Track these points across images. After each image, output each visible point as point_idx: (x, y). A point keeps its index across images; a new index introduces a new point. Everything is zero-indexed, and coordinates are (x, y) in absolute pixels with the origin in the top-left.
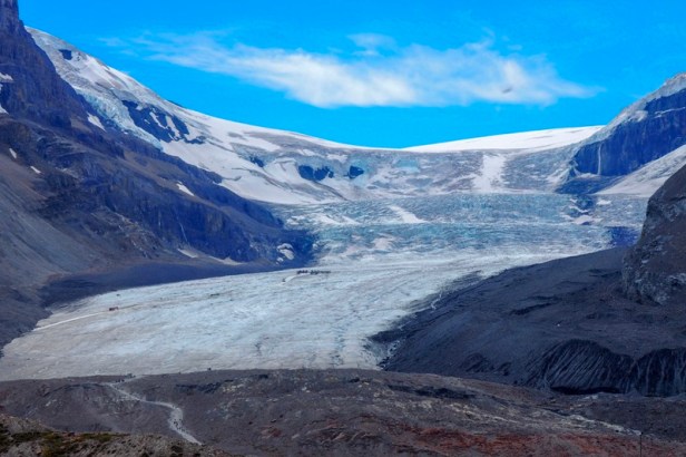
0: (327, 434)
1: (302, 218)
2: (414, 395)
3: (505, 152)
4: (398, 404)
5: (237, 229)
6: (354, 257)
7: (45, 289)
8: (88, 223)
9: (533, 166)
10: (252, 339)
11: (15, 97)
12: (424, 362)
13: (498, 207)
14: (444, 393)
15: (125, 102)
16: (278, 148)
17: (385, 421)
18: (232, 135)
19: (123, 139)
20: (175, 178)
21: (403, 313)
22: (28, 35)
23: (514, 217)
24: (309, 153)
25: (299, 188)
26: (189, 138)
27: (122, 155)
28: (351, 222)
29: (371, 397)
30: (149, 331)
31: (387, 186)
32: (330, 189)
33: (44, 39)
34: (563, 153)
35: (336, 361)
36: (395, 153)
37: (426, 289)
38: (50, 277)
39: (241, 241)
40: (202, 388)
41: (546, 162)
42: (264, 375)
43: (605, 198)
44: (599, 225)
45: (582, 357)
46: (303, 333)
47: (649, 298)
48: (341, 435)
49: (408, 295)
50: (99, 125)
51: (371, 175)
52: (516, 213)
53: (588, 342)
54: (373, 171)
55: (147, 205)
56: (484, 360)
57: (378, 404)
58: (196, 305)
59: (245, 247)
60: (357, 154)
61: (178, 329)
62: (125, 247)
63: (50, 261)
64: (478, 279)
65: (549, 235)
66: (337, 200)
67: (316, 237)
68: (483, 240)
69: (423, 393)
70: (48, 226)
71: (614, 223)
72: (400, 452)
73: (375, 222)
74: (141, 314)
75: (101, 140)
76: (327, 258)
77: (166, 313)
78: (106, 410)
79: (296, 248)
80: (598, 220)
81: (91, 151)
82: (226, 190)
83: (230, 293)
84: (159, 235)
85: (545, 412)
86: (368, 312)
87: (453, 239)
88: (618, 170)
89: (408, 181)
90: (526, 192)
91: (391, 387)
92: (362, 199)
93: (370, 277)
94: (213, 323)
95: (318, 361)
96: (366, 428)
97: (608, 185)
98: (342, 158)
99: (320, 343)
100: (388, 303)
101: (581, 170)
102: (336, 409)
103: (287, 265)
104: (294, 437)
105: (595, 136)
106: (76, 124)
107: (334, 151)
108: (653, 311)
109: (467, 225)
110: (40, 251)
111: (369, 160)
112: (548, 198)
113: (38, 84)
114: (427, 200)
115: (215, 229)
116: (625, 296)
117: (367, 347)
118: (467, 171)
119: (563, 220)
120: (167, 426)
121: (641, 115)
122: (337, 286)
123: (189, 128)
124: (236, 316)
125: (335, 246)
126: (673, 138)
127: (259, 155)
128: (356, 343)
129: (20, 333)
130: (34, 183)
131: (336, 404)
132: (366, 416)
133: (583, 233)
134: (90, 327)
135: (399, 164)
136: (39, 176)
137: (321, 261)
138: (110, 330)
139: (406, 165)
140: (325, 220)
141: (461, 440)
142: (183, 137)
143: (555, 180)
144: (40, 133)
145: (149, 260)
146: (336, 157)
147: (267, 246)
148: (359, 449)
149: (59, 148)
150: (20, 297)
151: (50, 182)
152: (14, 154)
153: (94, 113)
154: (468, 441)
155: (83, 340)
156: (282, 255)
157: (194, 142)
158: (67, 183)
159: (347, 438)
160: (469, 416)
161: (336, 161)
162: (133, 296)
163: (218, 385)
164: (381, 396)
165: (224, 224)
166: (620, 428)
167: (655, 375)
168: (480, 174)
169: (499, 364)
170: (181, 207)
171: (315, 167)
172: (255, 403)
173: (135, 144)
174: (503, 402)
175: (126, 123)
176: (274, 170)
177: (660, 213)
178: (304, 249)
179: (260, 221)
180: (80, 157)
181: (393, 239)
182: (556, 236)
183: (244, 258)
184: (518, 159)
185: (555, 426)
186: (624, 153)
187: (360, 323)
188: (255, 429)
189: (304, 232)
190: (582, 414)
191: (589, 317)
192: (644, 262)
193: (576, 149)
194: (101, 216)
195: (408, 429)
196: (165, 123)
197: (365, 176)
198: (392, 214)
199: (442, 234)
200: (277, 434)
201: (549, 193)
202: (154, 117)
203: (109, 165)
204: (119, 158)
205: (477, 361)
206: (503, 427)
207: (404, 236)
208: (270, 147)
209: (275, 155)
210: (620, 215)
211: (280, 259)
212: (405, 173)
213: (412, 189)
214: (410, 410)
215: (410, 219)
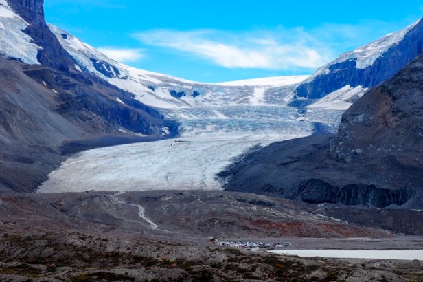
0: (211, 221)
1: (172, 115)
2: (248, 204)
3: (264, 86)
4: (242, 208)
5: (144, 120)
6: (197, 134)
7: (62, 147)
8: (79, 116)
9: (277, 93)
10: (163, 174)
11: (44, 57)
12: (244, 187)
13: (262, 112)
14: (260, 203)
15: (91, 59)
16: (161, 82)
17: (237, 216)
18: (140, 75)
19: (90, 77)
20: (116, 95)
21: (229, 163)
22: (47, 27)
23: (269, 117)
24: (175, 85)
25: (170, 101)
26: (120, 76)
27: (91, 84)
28: (195, 117)
29: (229, 204)
30: (114, 169)
31: (210, 101)
32: (184, 101)
33: (54, 28)
34: (291, 88)
35: (203, 185)
36: (214, 86)
37: (238, 152)
38: (64, 141)
39: (146, 125)
40: (152, 199)
41: (283, 91)
42: (180, 193)
43: (310, 109)
44: (308, 121)
45: (316, 187)
46: (186, 171)
47: (343, 159)
48: (217, 222)
49: (230, 154)
50: (80, 70)
51: (203, 95)
52: (270, 115)
53: (319, 180)
54: (204, 93)
55: (103, 108)
56: (271, 187)
57: (233, 208)
58: (133, 156)
59: (147, 128)
60: (197, 86)
61: (128, 168)
62: (95, 127)
63: (62, 134)
64: (260, 147)
65: (285, 126)
66: (187, 107)
67: (179, 124)
68: (256, 127)
69: (251, 203)
70: (61, 118)
71: (315, 121)
72: (244, 229)
73: (206, 118)
74: (109, 160)
75: (82, 77)
76: (185, 134)
77: (121, 160)
78: (110, 207)
79: (170, 129)
80: (307, 119)
81: (79, 83)
82: (139, 102)
83: (148, 151)
84: (109, 122)
85: (306, 213)
86: (214, 162)
87: (242, 126)
88: (316, 96)
89: (220, 99)
90: (274, 105)
91: (237, 200)
92: (199, 107)
93: (211, 145)
94: (144, 166)
95: (195, 185)
96: (228, 218)
97: (312, 103)
98: (190, 88)
99: (195, 177)
100: (222, 158)
101: (299, 95)
102: (214, 209)
103: (166, 137)
104: (196, 222)
105: (306, 80)
106: (71, 70)
107: (186, 84)
108: (345, 166)
109: (248, 120)
110: (58, 129)
111: (202, 89)
112: (285, 109)
113: (54, 51)
114: (229, 108)
115: (134, 119)
116: (331, 158)
117: (216, 179)
118: (247, 95)
119: (291, 119)
120: (138, 215)
121: (327, 71)
122: (197, 149)
123: (120, 72)
124: (154, 162)
125: (188, 128)
126: (342, 82)
127: (152, 85)
128: (211, 177)
129: (55, 168)
130: (55, 97)
131: (214, 207)
132: (228, 213)
133: (301, 125)
134: (87, 166)
135: (216, 91)
136: (57, 94)
137: (182, 135)
138: (96, 168)
139: (219, 91)
140: (183, 116)
141: (270, 224)
142: (117, 76)
143: (287, 100)
144: (55, 73)
145: (106, 135)
146: (187, 87)
147: (157, 128)
148: (225, 228)
149: (64, 81)
150: (50, 150)
151: (62, 97)
152: (45, 84)
153: (77, 64)
154: (273, 225)
155: (85, 172)
156: (164, 132)
157: (122, 78)
158: (68, 97)
159: (220, 223)
160: (273, 214)
161: (187, 89)
162: (103, 151)
163: (160, 197)
164: (234, 204)
165: (138, 117)
166: (339, 220)
167: (349, 196)
168: (253, 96)
169: (279, 189)
170: (119, 109)
171: (178, 91)
172: (177, 206)
173: (96, 79)
174: (287, 207)
175: (92, 69)
176: (159, 92)
177: (347, 121)
178: (174, 129)
179: (154, 116)
180: (74, 85)
181: (215, 125)
182: (289, 126)
183: (147, 133)
184: (270, 90)
185: (311, 219)
186: (319, 89)
187: (210, 167)
188: (178, 218)
189: (174, 122)
190: (322, 213)
191: (316, 168)
192: (341, 143)
193: (297, 86)
194: (84, 113)
195: (247, 219)
196: (109, 70)
197: (200, 96)
198: (213, 114)
199: (237, 124)
200: (188, 220)
201: (284, 106)
202: (104, 66)
203: (86, 89)
204: (90, 86)
205: (268, 187)
206: (289, 219)
207: (219, 124)
208: (157, 82)
209: (159, 85)
210: (317, 117)
211: (163, 134)
212: (218, 95)
213: (222, 102)
214: (247, 211)
215: (222, 117)
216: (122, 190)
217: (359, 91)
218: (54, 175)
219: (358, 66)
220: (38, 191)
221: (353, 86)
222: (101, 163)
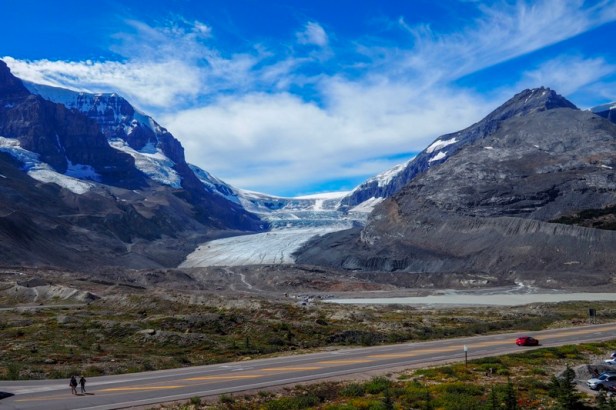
0: (286, 283)
1: (266, 218)
2: (308, 272)
3: (323, 199)
4: (305, 274)
5: (248, 221)
7: (195, 239)
9: (330, 203)
11: (184, 184)
13: (321, 215)
14: (316, 271)
15: (215, 184)
16: (259, 198)
17: (302, 279)
20: (230, 206)
23: (326, 218)
24: (267, 199)
25: (264, 210)
26: (233, 195)
28: (279, 219)
29: (297, 272)
34: (339, 199)
36: (291, 199)
37: (305, 240)
41: (335, 202)
43: (351, 212)
44: (349, 220)
47: (368, 243)
48: (290, 283)
51: (285, 206)
52: (326, 216)
53: (353, 256)
54: (286, 204)
56: (324, 261)
57: (299, 274)
60: (281, 199)
65: (335, 223)
67: (270, 224)
68: (318, 224)
69: (310, 271)
71: (353, 220)
72: (306, 287)
73: (286, 219)
75: (208, 195)
78: (223, 276)
79: (264, 226)
80: (349, 218)
87: (309, 224)
90: (328, 210)
91: (300, 269)
96: (296, 281)
97: (352, 208)
98: (277, 201)
101: (344, 204)
102: (288, 275)
103: (262, 231)
104: (277, 283)
105: (348, 195)
106: (202, 191)
108: (370, 247)
109: (313, 220)
111: (285, 202)
114: (301, 213)
116: (362, 242)
118: (312, 204)
119: (339, 219)
121: (360, 189)
123: (233, 192)
125: (275, 226)
126: (370, 195)
127: (254, 200)
129: (191, 252)
130: (192, 209)
133: (344, 222)
137: (271, 230)
140: (272, 219)
141: (323, 284)
142: (231, 195)
143: (337, 207)
146: (275, 200)
147: (256, 226)
151: (196, 209)
154: (325, 284)
157: (235, 196)
158: (201, 209)
160: (324, 278)
161: (275, 202)
165: (245, 220)
167: (372, 265)
168: (315, 205)
170: (232, 215)
171: (269, 203)
173: (219, 197)
174: (333, 273)
175: (216, 191)
178: (267, 227)
181: (292, 224)
182: (338, 223)
184: (326, 201)
189: (266, 222)
193: (342, 198)
195: (308, 281)
196: (226, 191)
198: (291, 217)
199: (305, 223)
201: (335, 211)
202: (223, 188)
207: (294, 224)
208: (257, 198)
211: (260, 229)
213: (296, 209)
214: (308, 276)
215: (297, 218)
216: (232, 265)
217: (380, 199)
218: (191, 257)
219: (379, 185)
220: (180, 267)
221: (376, 197)
222: (219, 248)
